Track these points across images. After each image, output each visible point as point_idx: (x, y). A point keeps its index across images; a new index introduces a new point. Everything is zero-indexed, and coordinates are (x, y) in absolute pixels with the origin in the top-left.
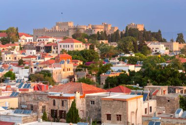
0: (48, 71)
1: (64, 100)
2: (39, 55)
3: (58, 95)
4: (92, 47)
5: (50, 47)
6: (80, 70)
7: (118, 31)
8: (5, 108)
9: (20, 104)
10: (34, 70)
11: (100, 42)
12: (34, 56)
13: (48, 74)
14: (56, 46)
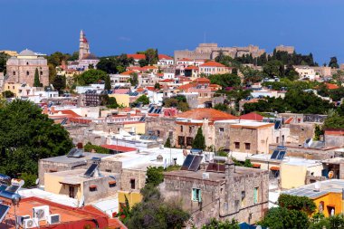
0: (183, 96)
1: (191, 126)
2: (177, 79)
3: (186, 121)
4: (235, 72)
5: (190, 71)
6: (218, 96)
7: (265, 54)
8: (131, 133)
9: (147, 130)
10: (170, 95)
11: (245, 65)
12: (171, 80)
13: (183, 99)
14: (197, 69)
